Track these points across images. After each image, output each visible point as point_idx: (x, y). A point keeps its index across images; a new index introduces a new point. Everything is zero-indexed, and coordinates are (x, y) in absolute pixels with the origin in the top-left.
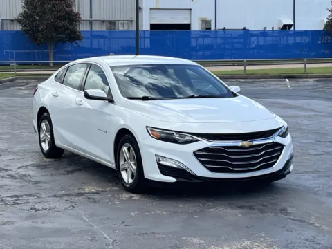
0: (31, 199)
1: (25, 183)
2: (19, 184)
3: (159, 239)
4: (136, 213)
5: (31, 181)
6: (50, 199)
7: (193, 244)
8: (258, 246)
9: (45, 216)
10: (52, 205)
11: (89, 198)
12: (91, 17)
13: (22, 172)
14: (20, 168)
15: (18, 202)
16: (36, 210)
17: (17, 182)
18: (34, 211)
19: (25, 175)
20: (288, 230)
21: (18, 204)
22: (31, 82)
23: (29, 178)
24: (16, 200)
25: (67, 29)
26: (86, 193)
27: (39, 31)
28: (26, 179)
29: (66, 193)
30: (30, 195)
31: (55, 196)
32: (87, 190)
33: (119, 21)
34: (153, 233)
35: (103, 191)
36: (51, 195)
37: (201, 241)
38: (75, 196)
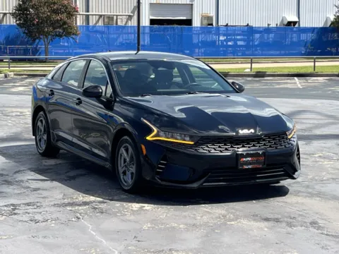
0: (30, 209)
1: (23, 190)
2: (16, 191)
4: (149, 225)
5: (29, 187)
6: (53, 209)
9: (47, 229)
10: (54, 216)
11: (95, 208)
12: (88, 11)
13: (19, 177)
14: (16, 172)
15: (16, 211)
16: (37, 222)
17: (14, 189)
18: (33, 223)
19: (22, 181)
20: (323, 247)
21: (15, 214)
23: (27, 185)
24: (14, 209)
25: (65, 23)
26: (91, 202)
27: (34, 25)
28: (23, 185)
29: (69, 201)
30: (28, 204)
31: (59, 205)
32: (92, 198)
33: (117, 16)
34: (170, 250)
35: (111, 200)
36: (53, 203)
38: (80, 205)
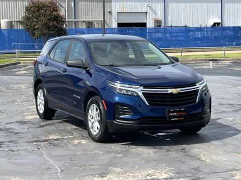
0: (11, 144)
1: (9, 134)
2: (5, 134)
3: (93, 169)
4: (81, 152)
5: (13, 132)
6: (25, 144)
7: (115, 172)
8: (159, 173)
9: (18, 155)
10: (24, 148)
11: (51, 143)
13: (9, 126)
14: (7, 123)
15: (2, 146)
16: (13, 151)
17: (3, 133)
18: (11, 152)
19: (10, 129)
22: (28, 65)
23: (13, 130)
26: (49, 140)
28: (10, 131)
29: (37, 139)
30: (10, 142)
31: (29, 142)
32: (51, 138)
34: (90, 165)
35: (62, 139)
36: (25, 141)
37: (121, 170)
38: (42, 142)
